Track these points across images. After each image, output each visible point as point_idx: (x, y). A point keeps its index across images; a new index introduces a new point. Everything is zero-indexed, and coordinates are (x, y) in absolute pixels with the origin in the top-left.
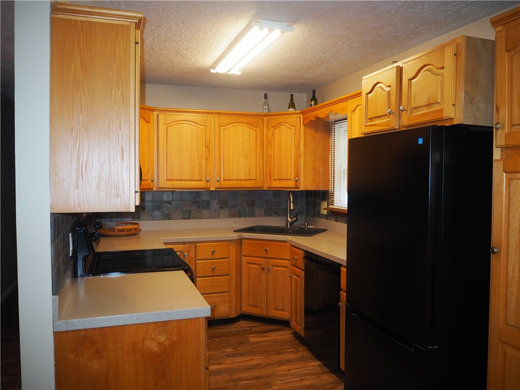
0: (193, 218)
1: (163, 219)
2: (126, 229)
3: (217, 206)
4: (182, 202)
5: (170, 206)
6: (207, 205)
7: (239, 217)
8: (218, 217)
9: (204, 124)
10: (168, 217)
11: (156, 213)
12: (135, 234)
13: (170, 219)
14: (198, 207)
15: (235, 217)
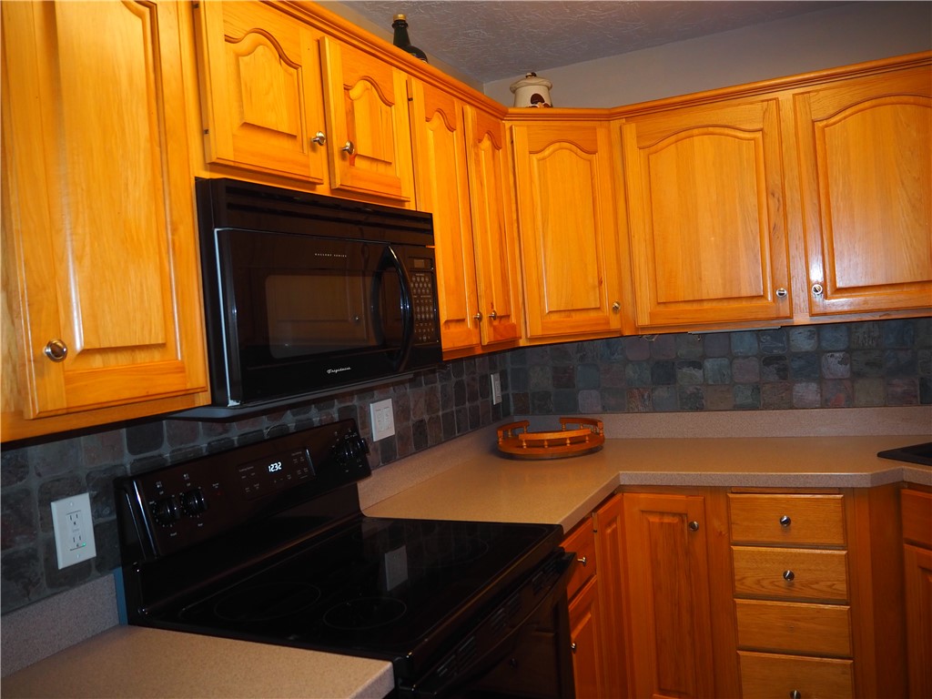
0: (767, 407)
1: (682, 410)
2: (570, 438)
3: (842, 370)
4: (731, 363)
5: (698, 373)
6: (811, 366)
7: (922, 403)
8: (850, 403)
9: (759, 126)
10: (694, 403)
11: (662, 392)
12: (591, 451)
13: (700, 408)
14: (783, 373)
15: (910, 403)
